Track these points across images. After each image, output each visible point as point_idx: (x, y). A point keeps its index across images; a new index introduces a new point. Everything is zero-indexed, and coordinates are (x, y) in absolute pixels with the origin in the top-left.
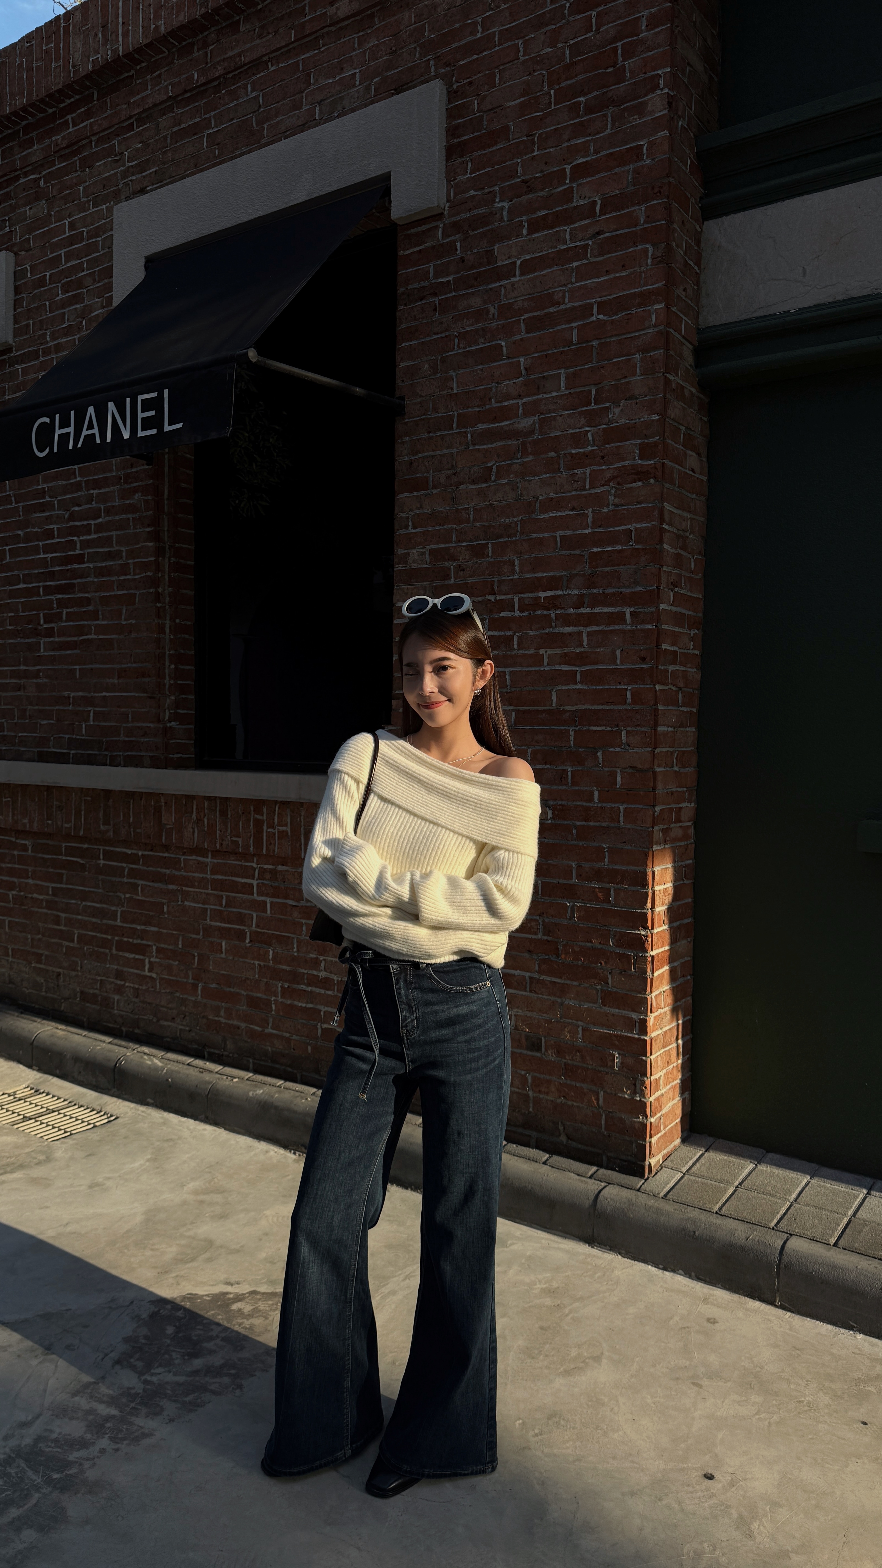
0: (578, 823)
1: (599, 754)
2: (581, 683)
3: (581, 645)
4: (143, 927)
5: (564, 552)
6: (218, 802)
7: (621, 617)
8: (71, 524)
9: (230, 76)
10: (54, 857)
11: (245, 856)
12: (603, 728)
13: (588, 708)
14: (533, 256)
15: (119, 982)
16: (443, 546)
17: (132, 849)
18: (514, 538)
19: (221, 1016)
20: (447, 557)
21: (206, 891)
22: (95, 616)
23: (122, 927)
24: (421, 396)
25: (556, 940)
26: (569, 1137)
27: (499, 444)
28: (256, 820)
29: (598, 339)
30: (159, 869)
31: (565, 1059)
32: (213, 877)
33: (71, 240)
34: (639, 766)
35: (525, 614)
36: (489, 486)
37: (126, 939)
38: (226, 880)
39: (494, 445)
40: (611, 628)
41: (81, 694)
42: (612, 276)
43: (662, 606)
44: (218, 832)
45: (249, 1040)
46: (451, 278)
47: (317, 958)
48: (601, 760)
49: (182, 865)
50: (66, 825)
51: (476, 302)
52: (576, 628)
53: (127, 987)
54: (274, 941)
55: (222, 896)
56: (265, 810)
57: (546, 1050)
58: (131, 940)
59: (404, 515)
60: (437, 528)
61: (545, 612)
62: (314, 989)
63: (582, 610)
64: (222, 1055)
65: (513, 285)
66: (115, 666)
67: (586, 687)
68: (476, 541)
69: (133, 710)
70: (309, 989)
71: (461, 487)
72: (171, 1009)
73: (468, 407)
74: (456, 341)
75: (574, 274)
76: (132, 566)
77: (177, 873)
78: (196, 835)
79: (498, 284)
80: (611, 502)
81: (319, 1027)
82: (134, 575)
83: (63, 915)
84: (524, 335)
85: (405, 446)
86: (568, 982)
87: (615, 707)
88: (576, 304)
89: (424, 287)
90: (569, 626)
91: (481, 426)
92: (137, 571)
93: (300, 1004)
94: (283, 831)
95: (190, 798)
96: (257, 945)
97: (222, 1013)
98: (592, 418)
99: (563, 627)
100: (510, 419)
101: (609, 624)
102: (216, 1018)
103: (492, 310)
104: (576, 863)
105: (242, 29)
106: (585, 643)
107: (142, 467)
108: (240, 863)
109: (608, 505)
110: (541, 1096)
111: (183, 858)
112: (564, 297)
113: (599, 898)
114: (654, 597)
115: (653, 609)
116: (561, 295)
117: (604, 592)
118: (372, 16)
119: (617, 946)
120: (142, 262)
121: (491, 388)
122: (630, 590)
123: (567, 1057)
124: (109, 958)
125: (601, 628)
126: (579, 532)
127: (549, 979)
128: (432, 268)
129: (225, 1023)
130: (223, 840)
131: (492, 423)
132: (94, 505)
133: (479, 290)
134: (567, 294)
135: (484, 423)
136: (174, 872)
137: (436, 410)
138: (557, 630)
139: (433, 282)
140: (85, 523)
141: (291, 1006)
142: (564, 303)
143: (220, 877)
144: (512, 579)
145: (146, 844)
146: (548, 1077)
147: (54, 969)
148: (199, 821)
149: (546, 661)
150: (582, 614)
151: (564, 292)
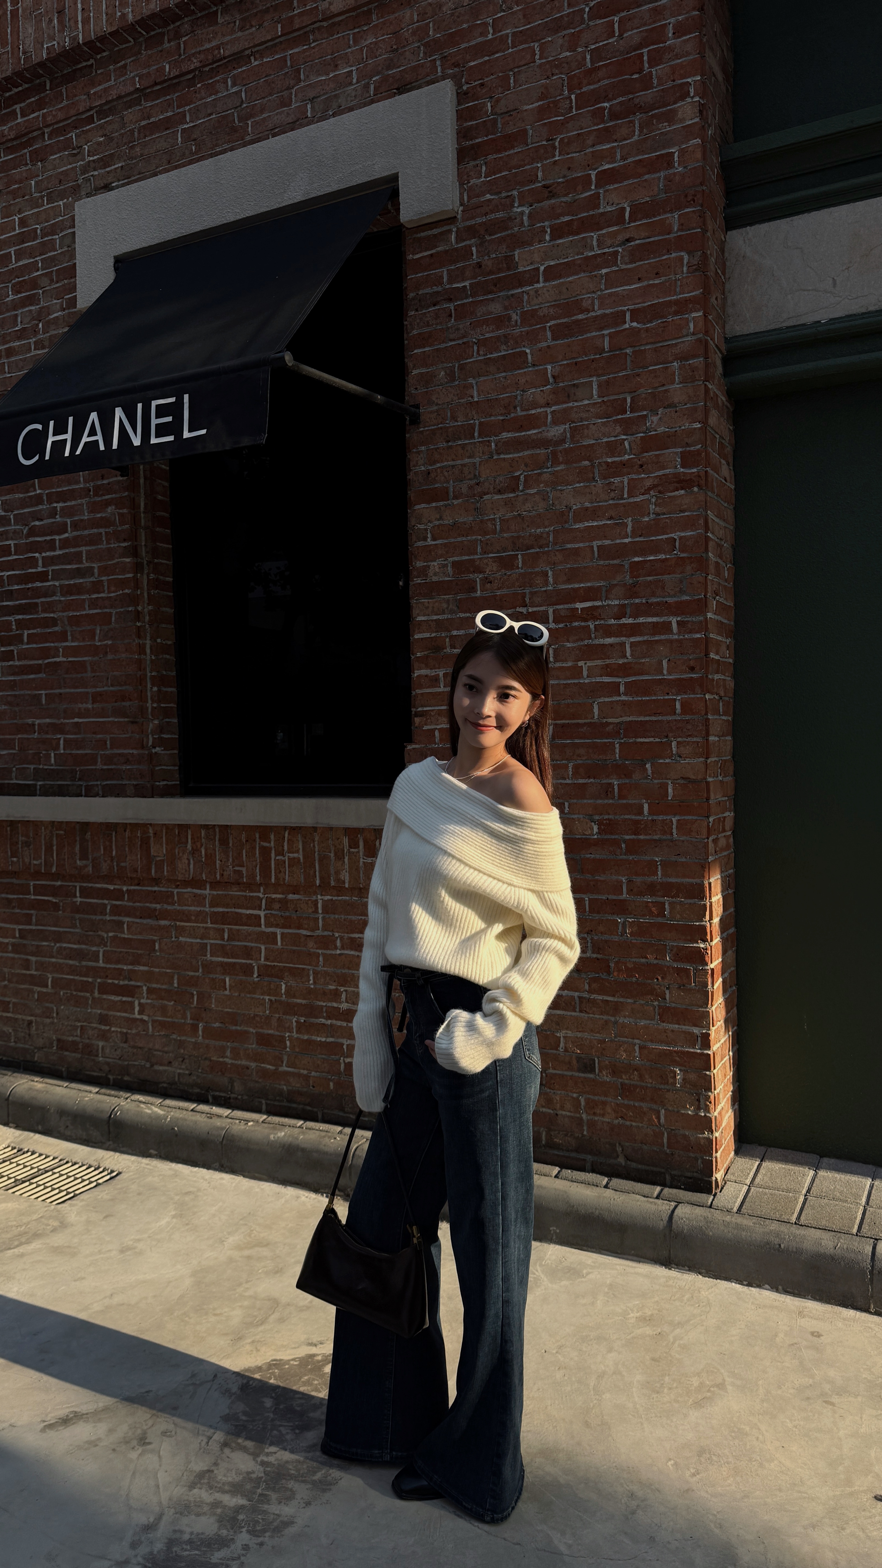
0: (627, 837)
1: (648, 766)
2: (626, 694)
3: (625, 656)
4: (130, 967)
5: (602, 562)
6: (217, 830)
7: (666, 627)
8: (31, 539)
9: (207, 69)
10: (21, 896)
11: (251, 886)
12: (651, 740)
13: (633, 719)
14: (558, 262)
15: (103, 1027)
16: (467, 558)
17: (115, 884)
18: (546, 549)
19: (227, 1057)
20: (472, 570)
21: (205, 925)
22: (63, 637)
23: (106, 968)
24: (437, 404)
25: (607, 957)
26: (627, 1158)
27: (526, 453)
28: (262, 848)
29: (631, 347)
30: (148, 905)
31: (622, 1078)
32: (212, 910)
33: (22, 238)
34: (693, 777)
35: (561, 626)
36: (517, 496)
37: (110, 981)
38: (228, 912)
39: (521, 454)
40: (656, 638)
41: (48, 720)
42: (645, 283)
43: (709, 615)
44: (218, 862)
45: (260, 1080)
46: (467, 283)
47: (337, 989)
48: (650, 772)
49: (176, 898)
50: (35, 862)
51: (496, 308)
52: (618, 639)
53: (114, 1031)
54: (286, 974)
55: (223, 930)
56: (272, 837)
57: (600, 1071)
58: (116, 982)
59: (422, 527)
60: (459, 539)
61: (583, 624)
62: (334, 1022)
63: (624, 621)
64: (230, 1098)
65: (537, 291)
66: (89, 690)
67: (631, 699)
68: (504, 552)
69: (112, 736)
70: (329, 1022)
71: (486, 497)
72: (166, 1053)
73: (491, 416)
74: (475, 348)
75: (603, 281)
76: (106, 584)
77: (169, 908)
78: (192, 866)
79: (520, 290)
80: (652, 511)
81: (341, 1061)
82: (109, 592)
83: (33, 959)
84: (550, 342)
85: (422, 455)
86: (621, 1000)
87: (664, 718)
88: (608, 311)
89: (438, 292)
90: (610, 637)
91: (505, 435)
92: (113, 589)
93: (319, 1039)
94: (294, 858)
95: (183, 828)
96: (266, 979)
97: (228, 1053)
98: (628, 426)
99: (603, 638)
100: (539, 427)
101: (654, 634)
102: (221, 1060)
103: (515, 317)
104: (626, 877)
105: (220, 20)
106: (628, 654)
107: (115, 479)
108: (244, 894)
109: (649, 513)
110: (596, 1118)
111: (176, 891)
112: (593, 304)
113: (653, 913)
114: (701, 606)
115: (702, 618)
116: (590, 302)
117: (647, 602)
118: (369, 12)
119: (674, 961)
120: (111, 262)
121: (516, 396)
122: (676, 599)
123: (624, 1077)
124: (90, 1002)
125: (645, 638)
126: (618, 541)
127: (600, 997)
128: (445, 273)
129: (232, 1064)
130: (224, 871)
131: (518, 432)
132: (58, 519)
133: (499, 297)
134: (596, 302)
135: (509, 432)
136: (165, 906)
137: (454, 418)
138: (596, 642)
139: (447, 287)
140: (48, 538)
141: (309, 1042)
142: (593, 310)
143: (221, 910)
144: (546, 591)
145: (131, 878)
146: (603, 1098)
147: (24, 1017)
148: (195, 851)
149: (585, 673)
150: (624, 624)
151: (593, 299)
